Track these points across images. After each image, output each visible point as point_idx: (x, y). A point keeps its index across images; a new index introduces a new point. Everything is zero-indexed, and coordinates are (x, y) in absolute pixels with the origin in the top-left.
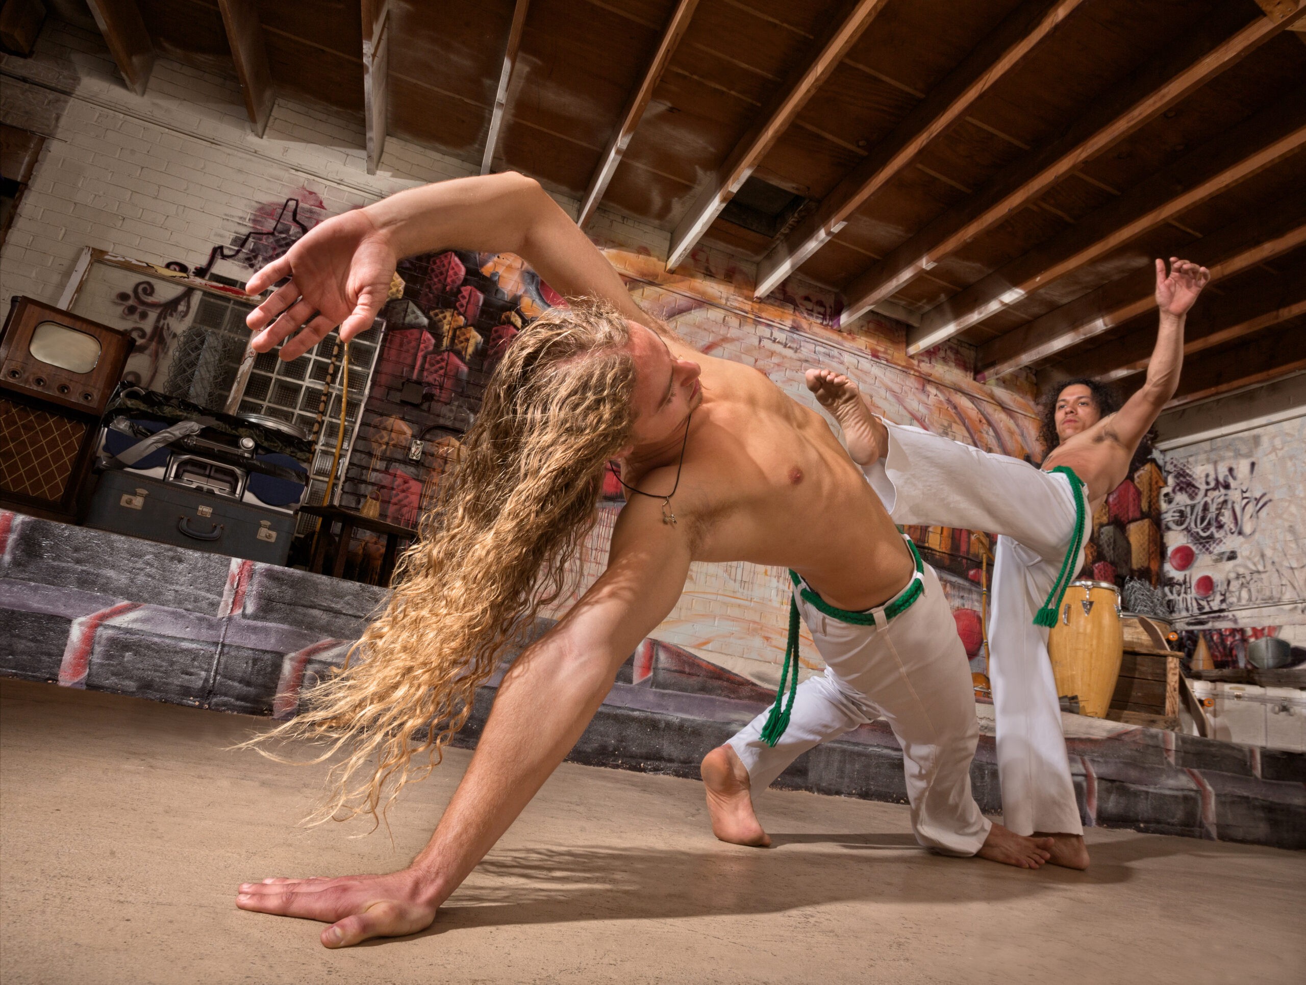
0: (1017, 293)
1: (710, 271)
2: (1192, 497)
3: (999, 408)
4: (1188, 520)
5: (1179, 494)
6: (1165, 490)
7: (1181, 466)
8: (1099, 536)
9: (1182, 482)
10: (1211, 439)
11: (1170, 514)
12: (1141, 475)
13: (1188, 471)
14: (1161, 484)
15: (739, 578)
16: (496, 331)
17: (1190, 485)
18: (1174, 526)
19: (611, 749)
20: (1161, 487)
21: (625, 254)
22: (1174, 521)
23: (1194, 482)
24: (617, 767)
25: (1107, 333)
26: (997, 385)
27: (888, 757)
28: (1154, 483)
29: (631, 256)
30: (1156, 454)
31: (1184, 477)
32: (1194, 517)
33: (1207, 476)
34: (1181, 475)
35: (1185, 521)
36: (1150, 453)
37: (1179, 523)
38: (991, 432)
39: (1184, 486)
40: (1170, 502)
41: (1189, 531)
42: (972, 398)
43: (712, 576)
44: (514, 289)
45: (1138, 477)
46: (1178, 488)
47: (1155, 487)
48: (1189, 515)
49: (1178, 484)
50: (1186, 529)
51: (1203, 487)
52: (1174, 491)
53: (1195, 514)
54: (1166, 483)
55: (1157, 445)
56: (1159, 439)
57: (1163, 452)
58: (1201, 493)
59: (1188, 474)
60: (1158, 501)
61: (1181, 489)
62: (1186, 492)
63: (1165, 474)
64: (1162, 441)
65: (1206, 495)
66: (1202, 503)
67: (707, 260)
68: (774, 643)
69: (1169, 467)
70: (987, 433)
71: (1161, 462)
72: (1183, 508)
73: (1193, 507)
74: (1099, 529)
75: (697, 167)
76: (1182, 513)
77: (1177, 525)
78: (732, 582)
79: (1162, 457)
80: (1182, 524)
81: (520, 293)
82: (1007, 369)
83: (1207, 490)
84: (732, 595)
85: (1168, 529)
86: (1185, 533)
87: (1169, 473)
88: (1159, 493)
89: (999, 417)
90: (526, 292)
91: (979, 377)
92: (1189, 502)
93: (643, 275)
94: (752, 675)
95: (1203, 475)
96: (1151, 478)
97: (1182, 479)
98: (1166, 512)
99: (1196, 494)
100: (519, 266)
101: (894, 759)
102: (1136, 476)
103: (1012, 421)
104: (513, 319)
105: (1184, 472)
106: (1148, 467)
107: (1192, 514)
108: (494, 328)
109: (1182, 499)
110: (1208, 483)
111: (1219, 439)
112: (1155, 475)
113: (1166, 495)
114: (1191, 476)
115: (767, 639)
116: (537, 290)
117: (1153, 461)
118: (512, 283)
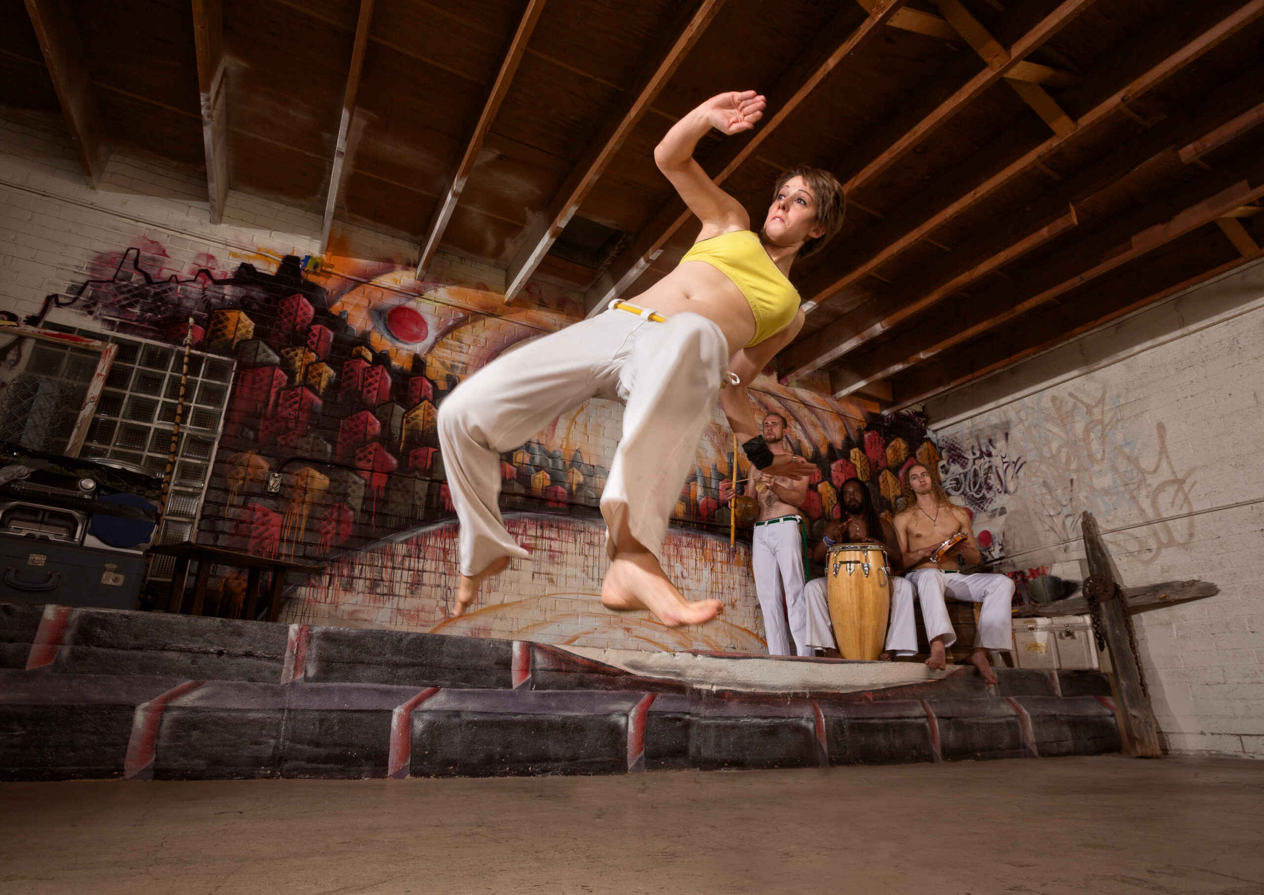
0: (810, 304)
1: (543, 302)
2: (964, 467)
3: (802, 406)
4: (963, 486)
5: (952, 464)
6: (941, 463)
7: (951, 442)
8: (896, 507)
9: (953, 455)
10: (971, 417)
11: (948, 482)
12: (921, 452)
13: (957, 445)
14: (938, 459)
15: (596, 576)
16: (348, 366)
17: (961, 456)
18: (952, 492)
19: (497, 757)
20: (938, 461)
21: (465, 290)
22: (952, 488)
23: (963, 454)
24: (505, 774)
25: (885, 334)
26: (798, 386)
27: (758, 726)
28: (931, 458)
29: (471, 292)
30: (929, 434)
31: (955, 451)
32: (967, 483)
33: (973, 448)
34: (952, 449)
35: (961, 486)
36: (925, 433)
37: (957, 489)
38: (798, 427)
39: (956, 458)
40: (947, 472)
41: (965, 495)
42: (778, 398)
43: (571, 577)
44: (363, 325)
45: (919, 454)
46: (951, 460)
47: (933, 461)
48: (963, 482)
49: (951, 457)
50: (963, 493)
51: (971, 457)
52: (948, 463)
53: (968, 480)
54: (941, 458)
55: (929, 427)
56: (930, 421)
57: (935, 431)
58: (970, 462)
59: (957, 448)
60: (937, 473)
61: (954, 461)
62: (958, 463)
63: (939, 450)
64: (933, 422)
65: (974, 464)
66: (972, 470)
67: (540, 292)
68: (634, 633)
69: (941, 444)
70: (795, 427)
71: (934, 440)
72: (958, 477)
73: (965, 474)
74: (895, 500)
75: (526, 209)
76: (957, 480)
77: (955, 491)
78: (590, 581)
79: (935, 436)
80: (959, 490)
81: (369, 329)
82: (805, 372)
83: (974, 460)
84: (591, 592)
85: (949, 495)
86: (963, 496)
87: (942, 448)
88: (937, 466)
89: (804, 412)
90: (374, 328)
91: (782, 381)
92: (961, 471)
93: (484, 308)
94: (626, 665)
95: (969, 447)
96: (928, 454)
97: (953, 452)
98: (945, 481)
99: (967, 464)
100: (367, 305)
101: (764, 727)
102: (917, 454)
103: (814, 416)
104: (363, 353)
105: (954, 446)
106: (925, 445)
107: (965, 481)
108: (346, 363)
109: (955, 469)
110: (974, 454)
111: (977, 417)
112: (932, 451)
113: (943, 467)
114: (960, 449)
115: (628, 630)
116: (385, 325)
117: (929, 439)
118: (361, 320)
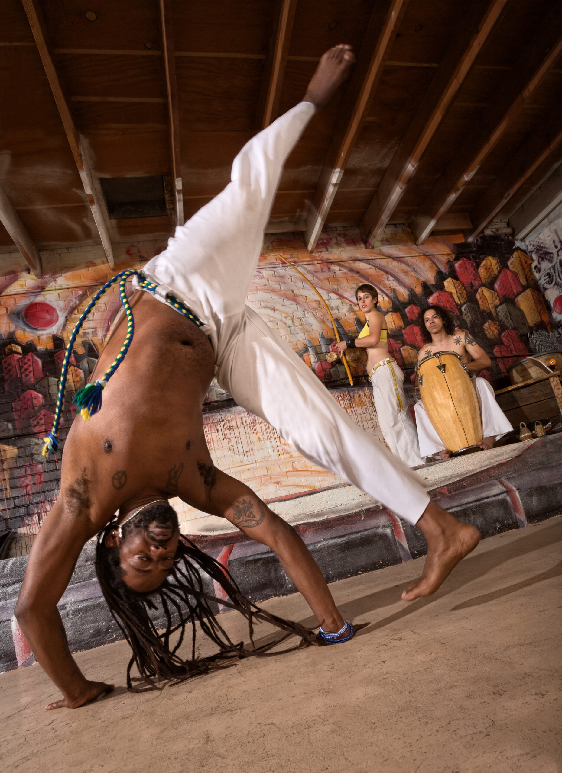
0: (337, 172)
1: (144, 257)
2: (551, 261)
3: (391, 259)
4: (554, 278)
5: (542, 263)
6: (534, 265)
7: (537, 244)
8: (497, 314)
9: (541, 254)
10: (547, 216)
11: (543, 279)
12: (513, 262)
13: (542, 245)
14: (530, 262)
16: (5, 362)
17: (547, 253)
18: (547, 286)
19: (104, 630)
20: (531, 264)
21: (78, 272)
22: (546, 283)
23: (548, 251)
26: (383, 245)
28: (524, 263)
29: (83, 272)
30: (518, 244)
31: (541, 250)
32: (557, 274)
33: (554, 242)
34: (539, 250)
35: (552, 279)
36: (514, 244)
37: (550, 282)
38: (391, 278)
39: (544, 256)
40: (539, 271)
41: (558, 285)
42: (367, 261)
44: (7, 329)
45: (511, 264)
46: (540, 259)
47: (525, 266)
48: (554, 274)
49: (540, 257)
50: (556, 283)
51: (554, 251)
52: (539, 263)
53: (557, 271)
54: (532, 260)
55: (516, 237)
56: (516, 233)
57: (523, 240)
58: (555, 255)
59: (543, 247)
60: (532, 274)
61: (542, 259)
62: (546, 259)
63: (529, 254)
64: (519, 233)
65: (558, 255)
66: (558, 262)
67: (139, 251)
68: (284, 484)
69: (530, 248)
70: (388, 280)
71: (524, 248)
72: (549, 271)
73: (554, 267)
74: (496, 310)
76: (548, 274)
77: (549, 284)
78: (237, 456)
79: (523, 244)
80: (552, 282)
81: (12, 329)
82: (379, 232)
83: (558, 252)
84: (240, 465)
85: (545, 289)
86: (556, 287)
87: (532, 252)
88: (530, 269)
89: (393, 265)
90: (16, 327)
91: (367, 245)
92: (550, 265)
93: (96, 280)
95: (552, 243)
96: (520, 261)
97: (540, 252)
98: (540, 279)
99: (553, 258)
100: (5, 312)
102: (509, 264)
103: (403, 264)
104: (14, 349)
105: (540, 246)
106: (515, 254)
107: (555, 273)
108: (3, 361)
109: (545, 265)
110: (556, 247)
111: (551, 214)
112: (523, 258)
113: (536, 267)
114: (545, 247)
115: (278, 483)
116: (24, 322)
117: (518, 248)
118: (5, 325)
